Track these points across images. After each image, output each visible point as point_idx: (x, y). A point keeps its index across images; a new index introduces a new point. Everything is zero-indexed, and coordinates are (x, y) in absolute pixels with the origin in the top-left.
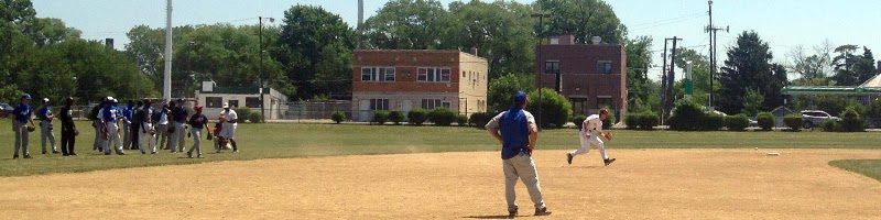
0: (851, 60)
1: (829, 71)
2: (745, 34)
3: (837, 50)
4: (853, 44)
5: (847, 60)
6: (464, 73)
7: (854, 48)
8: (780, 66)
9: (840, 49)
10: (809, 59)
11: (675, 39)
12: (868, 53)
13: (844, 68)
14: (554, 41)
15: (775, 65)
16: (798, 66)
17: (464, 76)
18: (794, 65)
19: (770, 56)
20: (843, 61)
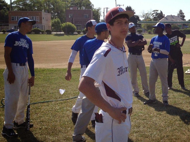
0: (157, 14)
1: (152, 17)
2: (128, 7)
3: (153, 11)
4: (157, 10)
5: (156, 14)
6: (43, 18)
7: (157, 11)
8: (138, 16)
9: (154, 11)
10: (146, 14)
11: (107, 8)
12: (161, 12)
13: (155, 16)
14: (71, 9)
15: (136, 15)
16: (143, 16)
17: (43, 19)
18: (142, 15)
19: (135, 13)
20: (155, 14)
